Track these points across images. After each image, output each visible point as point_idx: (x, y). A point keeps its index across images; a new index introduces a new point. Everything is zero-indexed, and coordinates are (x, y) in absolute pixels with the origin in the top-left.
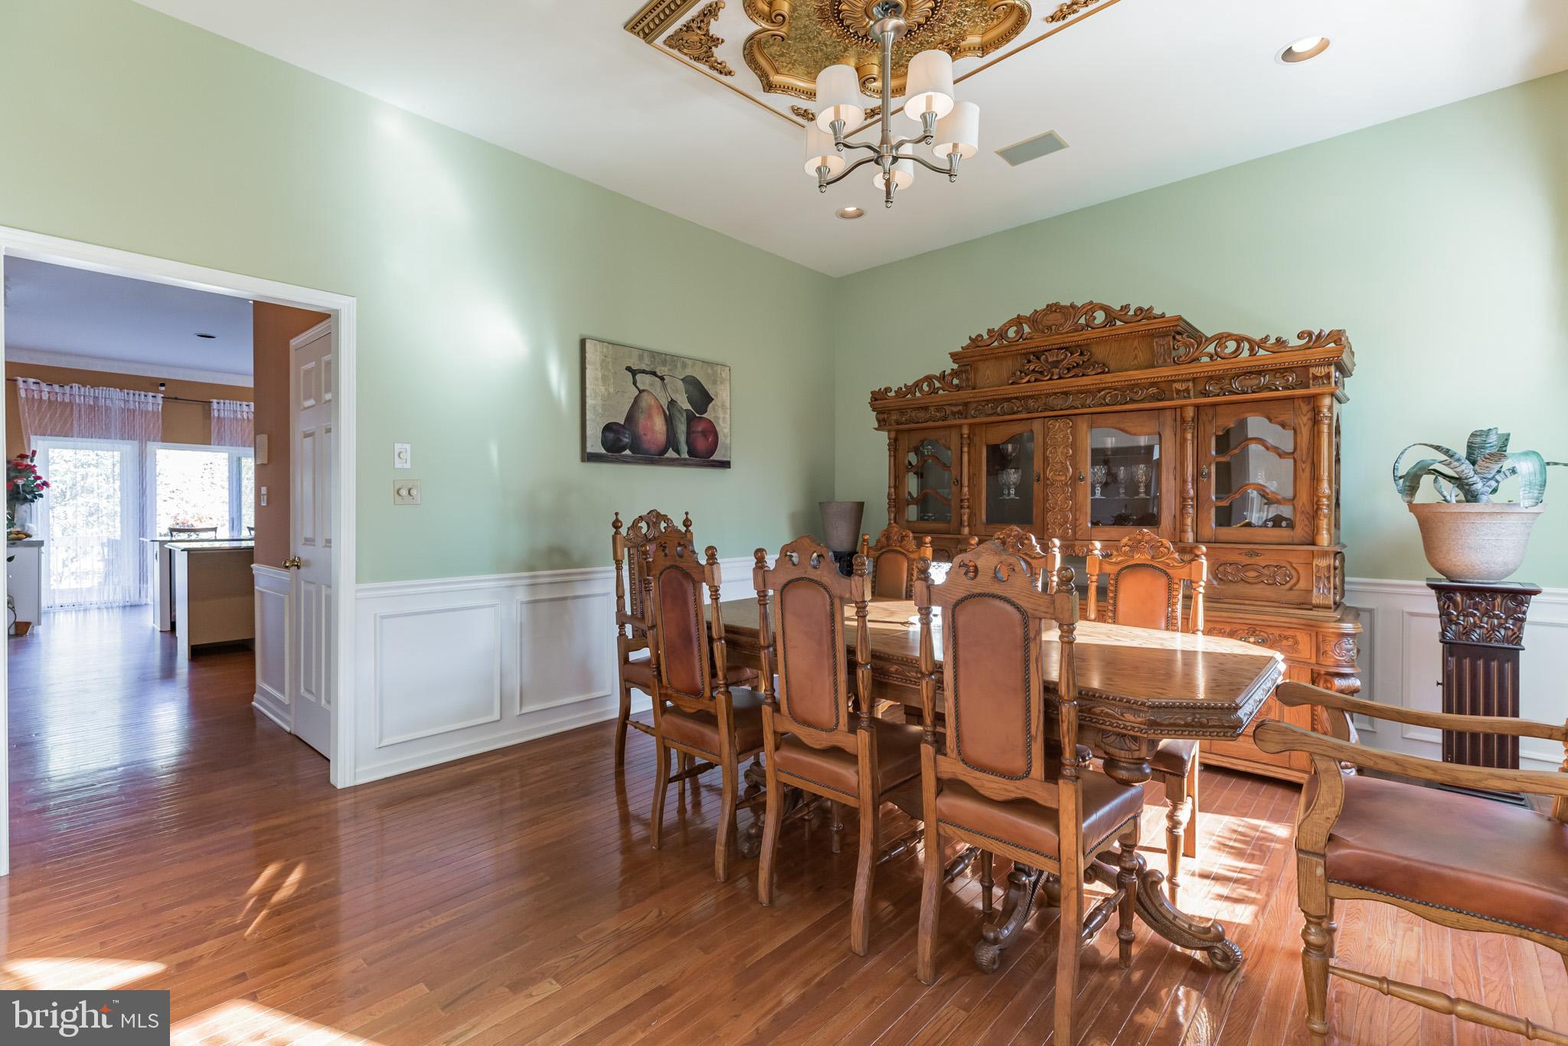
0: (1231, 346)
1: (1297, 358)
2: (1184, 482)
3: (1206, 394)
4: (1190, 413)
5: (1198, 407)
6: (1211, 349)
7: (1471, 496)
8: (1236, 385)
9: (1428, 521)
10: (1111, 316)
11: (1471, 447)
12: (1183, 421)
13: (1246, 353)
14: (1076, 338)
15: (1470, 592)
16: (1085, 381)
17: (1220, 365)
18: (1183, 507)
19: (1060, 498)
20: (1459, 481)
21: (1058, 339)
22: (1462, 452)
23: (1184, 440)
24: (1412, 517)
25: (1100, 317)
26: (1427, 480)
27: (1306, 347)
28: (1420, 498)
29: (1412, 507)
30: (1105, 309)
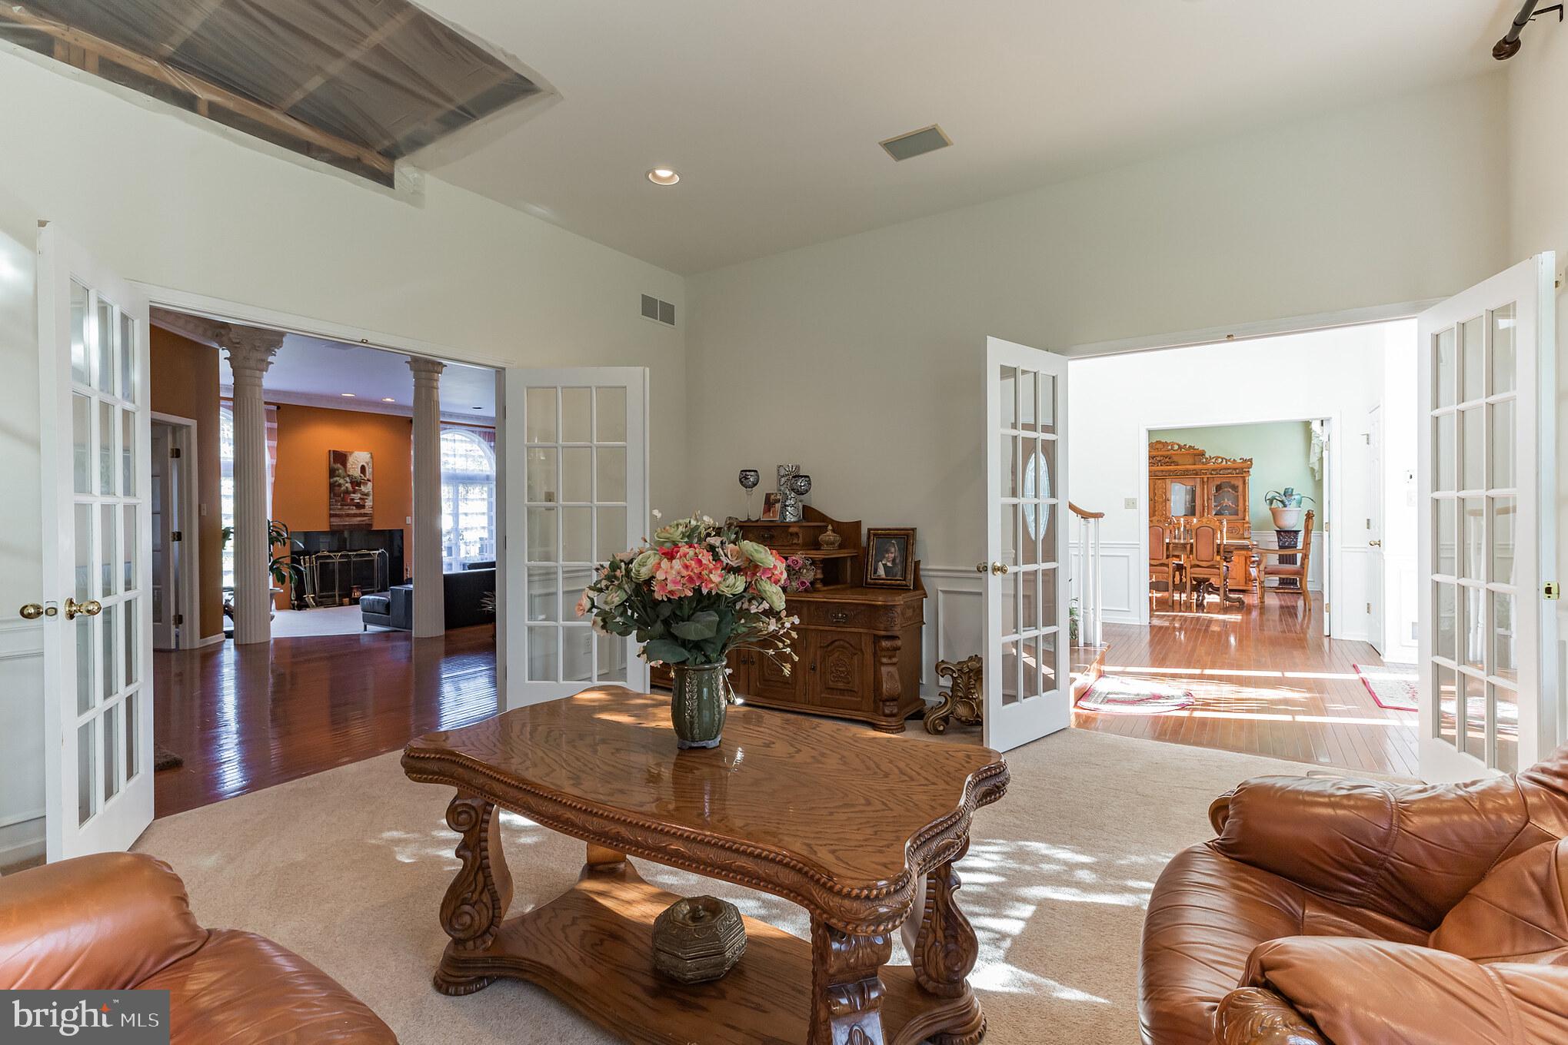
0: (1220, 460)
1: (1240, 465)
2: (1204, 501)
3: (1212, 474)
4: (1205, 480)
5: (1208, 478)
6: (1213, 460)
7: (1285, 506)
8: (1221, 472)
9: (1274, 513)
10: (1180, 447)
11: (1285, 492)
12: (1203, 482)
13: (1224, 463)
14: (1169, 453)
15: (1285, 532)
16: (1171, 467)
17: (1216, 466)
18: (1204, 509)
19: (1160, 507)
20: (1282, 502)
21: (1161, 453)
22: (1282, 493)
23: (1203, 488)
24: (1270, 512)
25: (1176, 447)
26: (1275, 501)
27: (1242, 462)
28: (1273, 506)
29: (1270, 509)
30: (1179, 445)
